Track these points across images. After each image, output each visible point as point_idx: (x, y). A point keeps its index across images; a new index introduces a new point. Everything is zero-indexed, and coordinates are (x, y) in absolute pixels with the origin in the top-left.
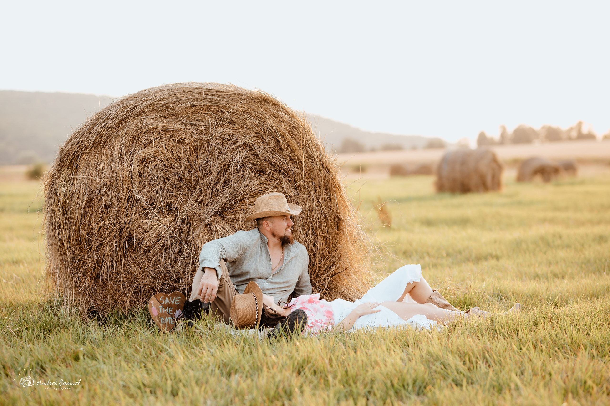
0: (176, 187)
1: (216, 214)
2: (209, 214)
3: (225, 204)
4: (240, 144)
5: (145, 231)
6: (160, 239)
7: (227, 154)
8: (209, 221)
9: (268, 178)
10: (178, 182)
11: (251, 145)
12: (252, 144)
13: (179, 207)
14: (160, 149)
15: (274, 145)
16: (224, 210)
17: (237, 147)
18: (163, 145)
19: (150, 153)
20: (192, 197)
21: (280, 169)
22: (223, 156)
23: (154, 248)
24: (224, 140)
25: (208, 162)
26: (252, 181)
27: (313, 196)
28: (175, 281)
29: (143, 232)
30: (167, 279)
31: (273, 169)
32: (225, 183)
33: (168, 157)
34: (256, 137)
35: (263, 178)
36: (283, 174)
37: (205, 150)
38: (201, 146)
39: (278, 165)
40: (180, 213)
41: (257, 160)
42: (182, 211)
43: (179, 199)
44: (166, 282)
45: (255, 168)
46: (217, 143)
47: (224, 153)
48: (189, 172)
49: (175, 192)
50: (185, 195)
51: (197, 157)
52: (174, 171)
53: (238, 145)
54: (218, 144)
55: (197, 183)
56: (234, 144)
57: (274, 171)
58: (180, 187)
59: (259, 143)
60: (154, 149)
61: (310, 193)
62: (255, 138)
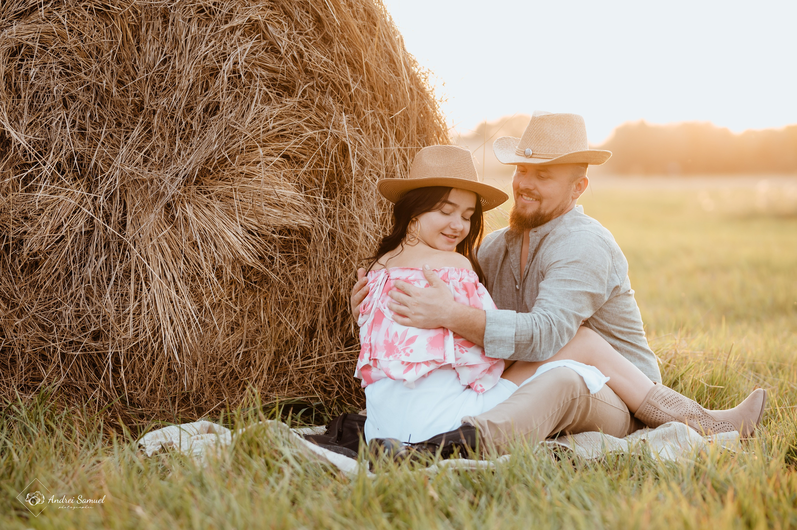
0: (91, 117)
1: (187, 181)
2: (172, 181)
3: (208, 160)
4: (240, 22)
5: (26, 218)
6: (63, 237)
7: (210, 44)
8: (173, 196)
9: (300, 102)
10: (96, 106)
11: (262, 26)
12: (264, 23)
13: (100, 164)
14: (54, 27)
15: (310, 29)
16: (204, 172)
17: (233, 30)
18: (61, 17)
19: (32, 35)
20: (129, 141)
21: (325, 83)
22: (203, 48)
23: (50, 257)
24: (203, 11)
25: (164, 62)
26: (267, 108)
27: (394, 147)
28: (96, 336)
29: (22, 220)
30: (75, 332)
31: (311, 84)
32: (205, 110)
33: (73, 46)
34: (272, 9)
35: (291, 102)
36: (331, 93)
37: (158, 34)
38: (148, 25)
39: (320, 75)
40: (102, 178)
41: (276, 61)
42: (107, 173)
43: (100, 144)
44: (75, 339)
45: (274, 79)
46: (188, 17)
47: (204, 43)
48: (121, 83)
49: (90, 130)
50: (111, 136)
51: (139, 49)
52: (88, 78)
53: (235, 24)
54: (190, 20)
55: (139, 108)
56: (226, 22)
57: (312, 87)
58: (101, 117)
59: (280, 23)
60: (42, 27)
61: (386, 141)
62: (269, 11)
